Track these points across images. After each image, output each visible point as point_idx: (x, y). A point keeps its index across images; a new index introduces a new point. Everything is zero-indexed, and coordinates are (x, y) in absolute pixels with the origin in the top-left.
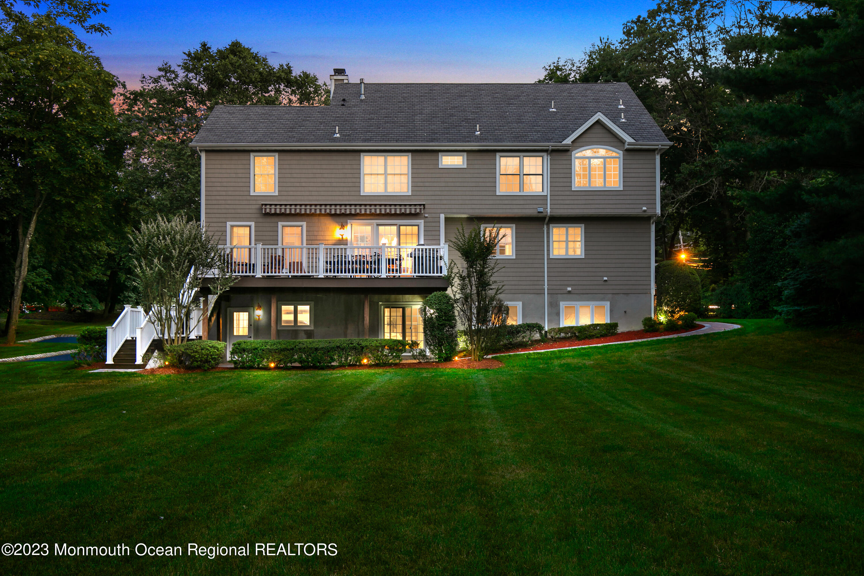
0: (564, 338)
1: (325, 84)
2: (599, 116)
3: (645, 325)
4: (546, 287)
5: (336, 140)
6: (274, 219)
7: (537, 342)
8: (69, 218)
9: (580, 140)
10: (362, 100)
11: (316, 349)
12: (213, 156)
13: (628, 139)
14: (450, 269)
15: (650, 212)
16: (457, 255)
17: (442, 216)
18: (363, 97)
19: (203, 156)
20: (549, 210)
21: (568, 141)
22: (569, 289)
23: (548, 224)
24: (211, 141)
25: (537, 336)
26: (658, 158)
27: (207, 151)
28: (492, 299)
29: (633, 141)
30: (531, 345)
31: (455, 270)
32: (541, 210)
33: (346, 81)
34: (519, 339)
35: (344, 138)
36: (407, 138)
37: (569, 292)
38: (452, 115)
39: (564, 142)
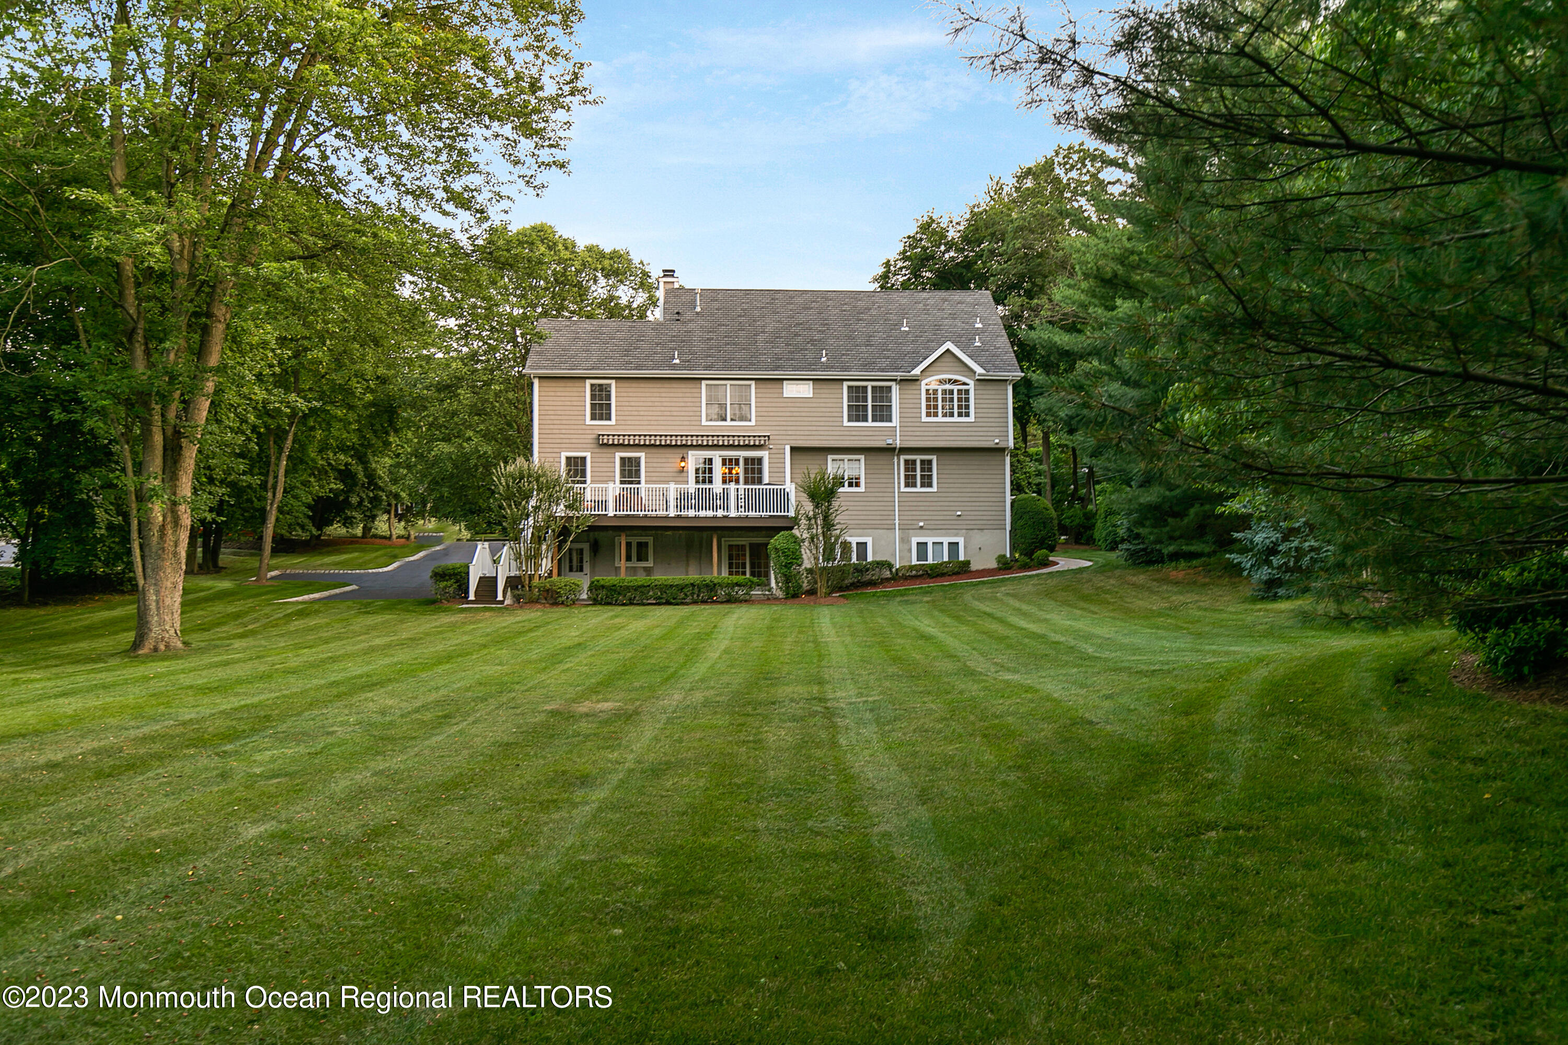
0: (916, 577)
1: (642, 263)
2: (949, 345)
3: (999, 562)
4: (897, 522)
5: (674, 367)
6: (612, 450)
7: (887, 580)
8: (339, 429)
9: (930, 369)
10: (697, 313)
11: (671, 586)
12: (546, 383)
13: (979, 370)
14: (797, 511)
15: (1002, 445)
16: (804, 497)
17: (788, 448)
18: (698, 309)
19: (536, 382)
20: (898, 442)
21: (917, 371)
22: (921, 524)
23: (898, 456)
24: (545, 368)
25: (887, 574)
26: (1010, 389)
27: (540, 378)
28: (838, 537)
29: (983, 372)
30: (881, 583)
31: (802, 512)
32: (890, 441)
33: (676, 286)
34: (868, 577)
35: (684, 366)
36: (749, 366)
37: (921, 527)
38: (797, 335)
39: (913, 373)
